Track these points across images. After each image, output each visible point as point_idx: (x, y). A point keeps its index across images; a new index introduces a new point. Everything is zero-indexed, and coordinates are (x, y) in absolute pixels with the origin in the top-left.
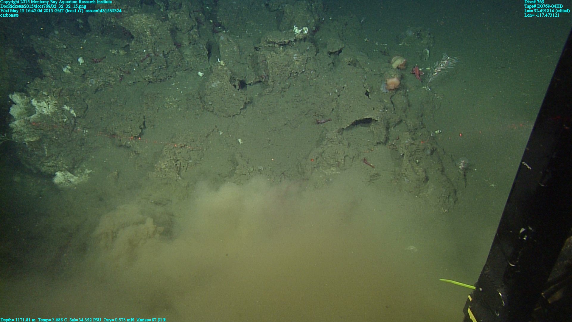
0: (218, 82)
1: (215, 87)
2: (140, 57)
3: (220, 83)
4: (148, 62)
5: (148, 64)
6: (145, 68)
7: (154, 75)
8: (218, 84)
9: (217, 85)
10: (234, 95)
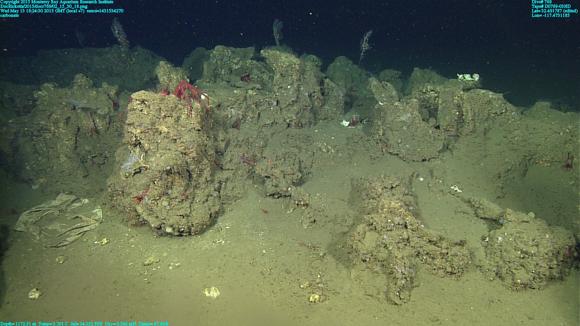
0: (409, 115)
1: (405, 120)
2: (284, 93)
3: (411, 116)
4: (293, 99)
5: (293, 101)
6: (287, 107)
7: (298, 116)
8: (409, 118)
9: (407, 119)
10: (431, 132)
